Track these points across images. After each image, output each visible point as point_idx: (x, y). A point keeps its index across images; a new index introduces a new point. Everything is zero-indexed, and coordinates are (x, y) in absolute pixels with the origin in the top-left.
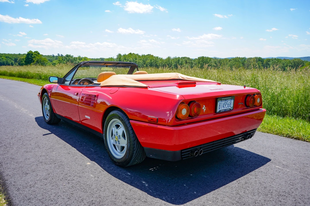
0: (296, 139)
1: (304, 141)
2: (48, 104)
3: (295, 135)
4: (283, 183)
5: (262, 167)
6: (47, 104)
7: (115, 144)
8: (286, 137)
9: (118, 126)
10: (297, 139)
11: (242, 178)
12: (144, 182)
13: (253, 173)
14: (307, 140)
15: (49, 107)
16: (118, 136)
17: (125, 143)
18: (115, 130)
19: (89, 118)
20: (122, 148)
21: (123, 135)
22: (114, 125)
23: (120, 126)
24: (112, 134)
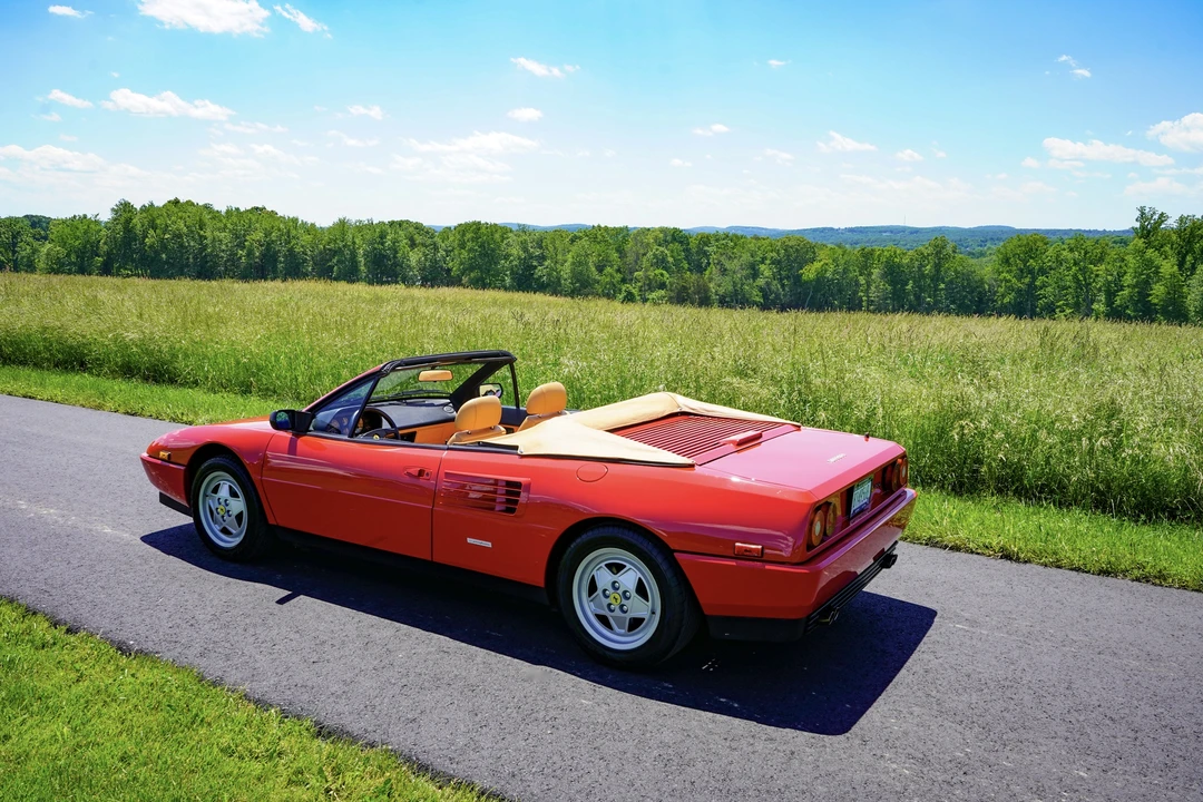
0: (951, 549)
1: (972, 552)
2: (233, 494)
3: (950, 538)
4: (994, 662)
5: (930, 632)
6: (224, 492)
7: (605, 612)
8: (927, 544)
10: (955, 548)
11: (910, 660)
12: (723, 700)
13: (922, 646)
14: (979, 551)
15: (238, 505)
16: (620, 591)
17: (647, 609)
18: (604, 578)
19: (489, 545)
20: (635, 624)
21: (641, 590)
22: (603, 565)
23: (628, 566)
24: (593, 588)
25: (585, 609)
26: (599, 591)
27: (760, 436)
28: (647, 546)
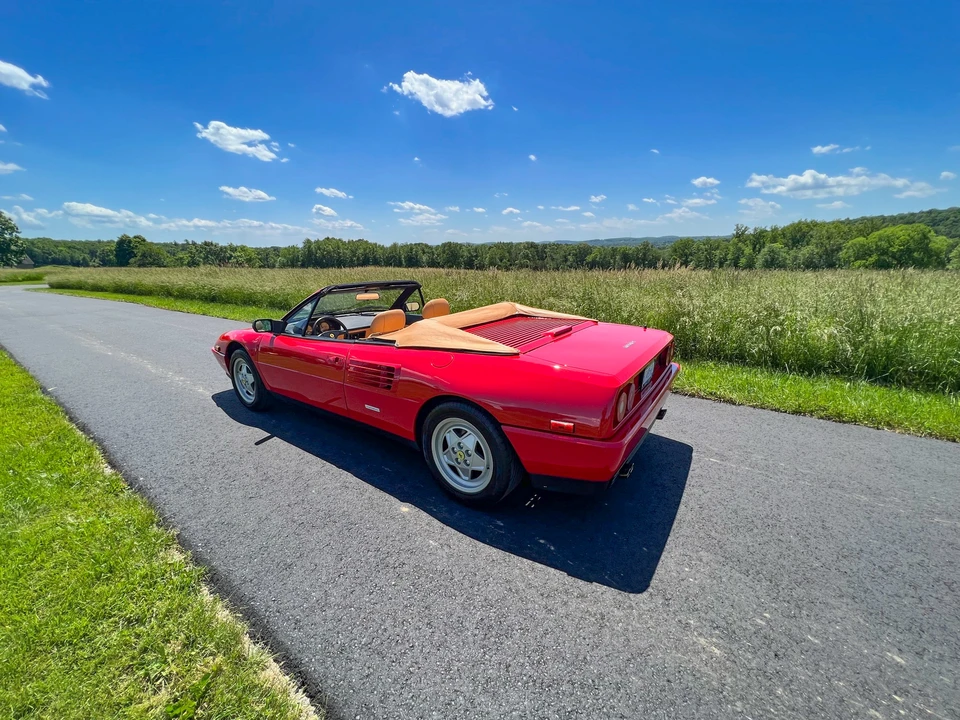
2: (248, 371)
3: (688, 389)
6: (244, 371)
7: (454, 463)
9: (459, 433)
12: (542, 541)
14: (707, 396)
15: (251, 378)
16: (464, 450)
17: (484, 464)
18: (452, 439)
19: (378, 410)
20: (475, 474)
21: (478, 450)
22: (451, 429)
23: (469, 432)
24: (445, 446)
25: (441, 461)
26: (449, 449)
27: (570, 329)
28: (481, 418)
